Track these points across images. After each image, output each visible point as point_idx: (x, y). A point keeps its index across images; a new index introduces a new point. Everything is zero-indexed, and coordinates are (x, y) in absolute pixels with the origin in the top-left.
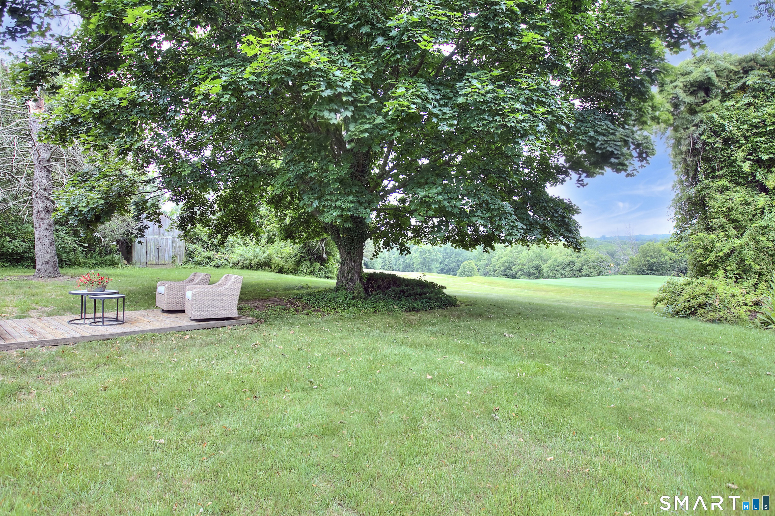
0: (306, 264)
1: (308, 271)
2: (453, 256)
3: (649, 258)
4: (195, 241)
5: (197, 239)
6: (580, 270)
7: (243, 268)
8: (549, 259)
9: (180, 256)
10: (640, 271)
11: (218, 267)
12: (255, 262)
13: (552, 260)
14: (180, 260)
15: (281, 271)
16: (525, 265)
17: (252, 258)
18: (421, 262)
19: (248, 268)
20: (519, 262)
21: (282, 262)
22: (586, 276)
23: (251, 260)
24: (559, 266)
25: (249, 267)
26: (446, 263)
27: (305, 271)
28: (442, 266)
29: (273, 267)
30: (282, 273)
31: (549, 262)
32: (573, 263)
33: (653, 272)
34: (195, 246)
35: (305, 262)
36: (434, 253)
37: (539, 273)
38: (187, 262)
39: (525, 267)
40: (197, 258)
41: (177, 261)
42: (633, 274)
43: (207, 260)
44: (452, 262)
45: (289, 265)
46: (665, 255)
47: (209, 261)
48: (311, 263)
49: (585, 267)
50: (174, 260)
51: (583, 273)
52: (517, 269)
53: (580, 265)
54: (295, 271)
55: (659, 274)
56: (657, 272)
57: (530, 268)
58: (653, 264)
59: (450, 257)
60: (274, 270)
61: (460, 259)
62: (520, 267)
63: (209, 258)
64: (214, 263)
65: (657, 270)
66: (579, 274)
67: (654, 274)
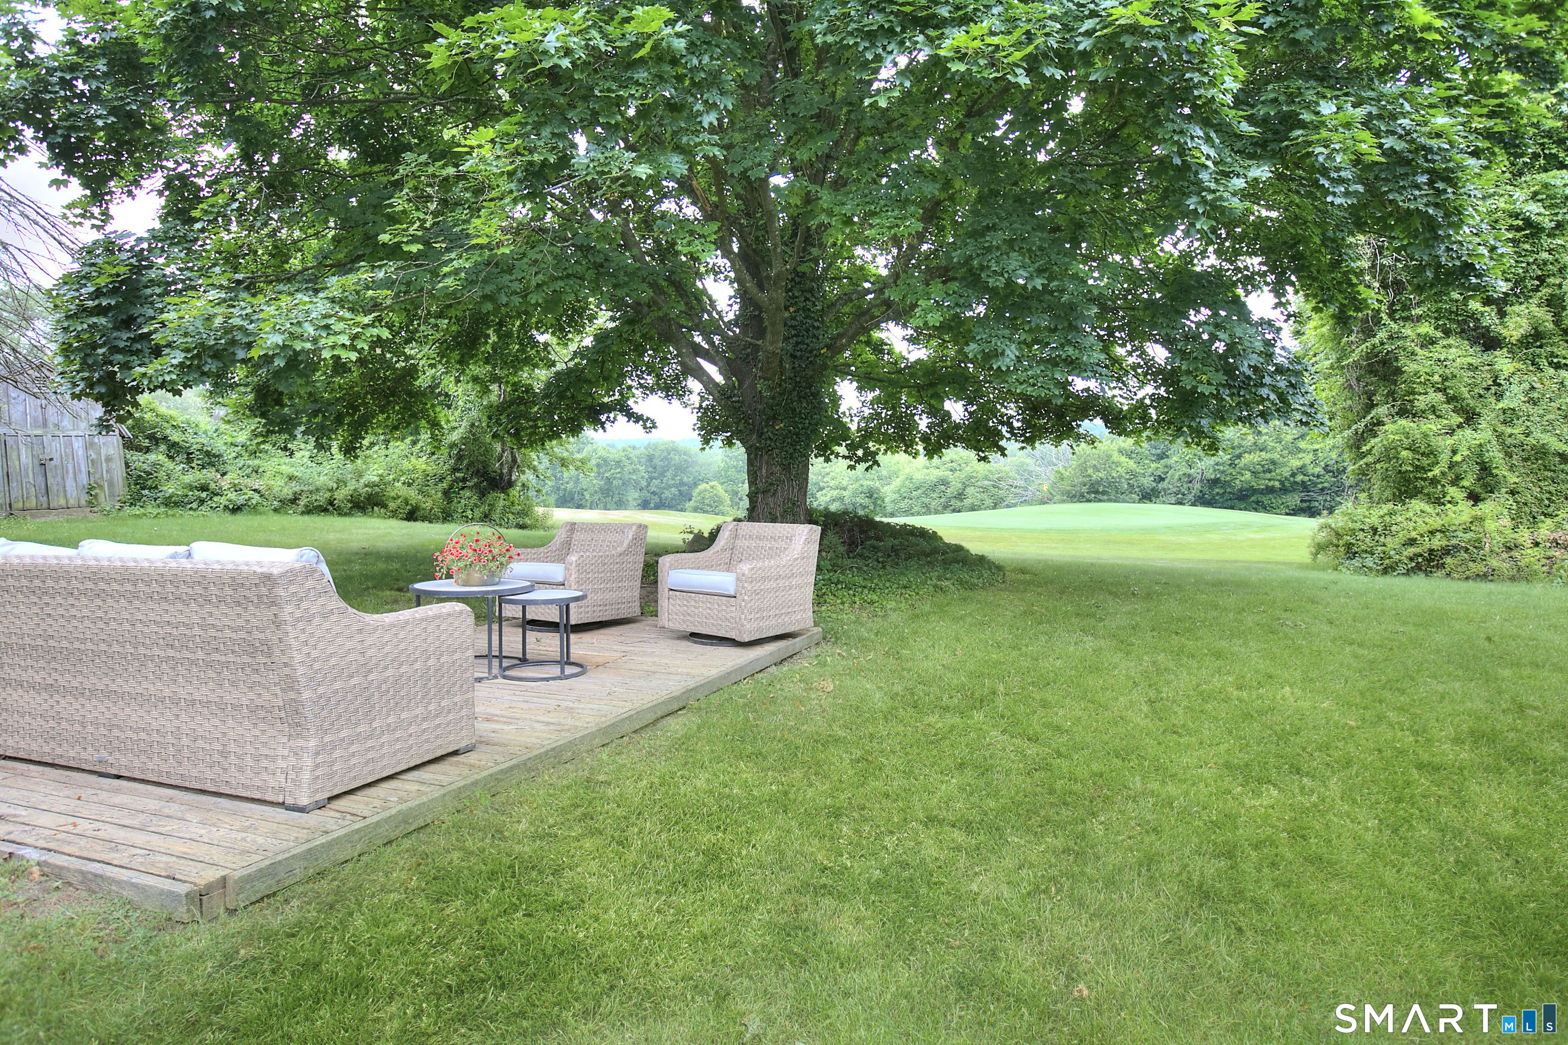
0: (468, 497)
1: (478, 513)
2: (669, 474)
3: (1090, 471)
4: (146, 443)
5: (152, 437)
6: (960, 496)
7: (309, 511)
8: (896, 474)
9: (111, 484)
10: (1074, 496)
11: (236, 510)
12: (341, 495)
13: (902, 478)
14: (112, 495)
15: (412, 515)
16: (845, 489)
17: (335, 486)
18: (600, 489)
19: (325, 510)
20: (832, 483)
21: (412, 494)
22: (973, 508)
23: (331, 490)
24: (918, 488)
25: (329, 508)
26: (653, 489)
27: (469, 513)
28: (645, 493)
29: (392, 505)
30: (416, 520)
31: (897, 483)
32: (944, 482)
33: (1100, 497)
34: (152, 457)
35: (468, 493)
36: (629, 468)
37: (875, 504)
38: (135, 500)
39: (845, 493)
40: (169, 489)
41: (101, 498)
42: (1063, 501)
43: (197, 493)
44: (669, 487)
45: (432, 501)
46: (1118, 464)
47: (204, 495)
48: (482, 494)
49: (970, 491)
50: (96, 496)
51: (967, 502)
52: (828, 499)
53: (960, 485)
54: (446, 516)
55: (1110, 500)
56: (1105, 497)
57: (855, 494)
58: (1098, 482)
59: (662, 474)
60: (394, 514)
61: (685, 479)
62: (835, 493)
63: (204, 488)
64: (223, 500)
65: (1104, 493)
66: (959, 504)
67: (1100, 501)
